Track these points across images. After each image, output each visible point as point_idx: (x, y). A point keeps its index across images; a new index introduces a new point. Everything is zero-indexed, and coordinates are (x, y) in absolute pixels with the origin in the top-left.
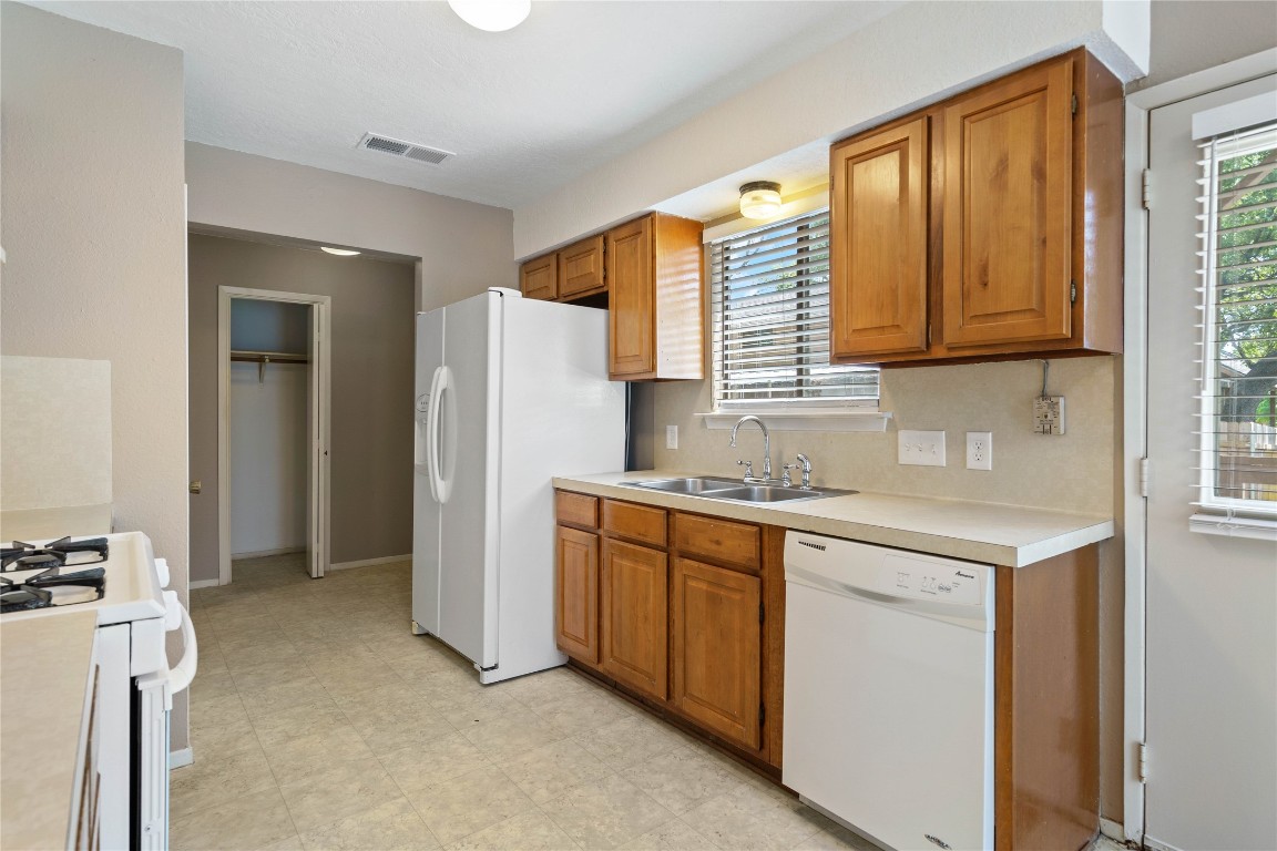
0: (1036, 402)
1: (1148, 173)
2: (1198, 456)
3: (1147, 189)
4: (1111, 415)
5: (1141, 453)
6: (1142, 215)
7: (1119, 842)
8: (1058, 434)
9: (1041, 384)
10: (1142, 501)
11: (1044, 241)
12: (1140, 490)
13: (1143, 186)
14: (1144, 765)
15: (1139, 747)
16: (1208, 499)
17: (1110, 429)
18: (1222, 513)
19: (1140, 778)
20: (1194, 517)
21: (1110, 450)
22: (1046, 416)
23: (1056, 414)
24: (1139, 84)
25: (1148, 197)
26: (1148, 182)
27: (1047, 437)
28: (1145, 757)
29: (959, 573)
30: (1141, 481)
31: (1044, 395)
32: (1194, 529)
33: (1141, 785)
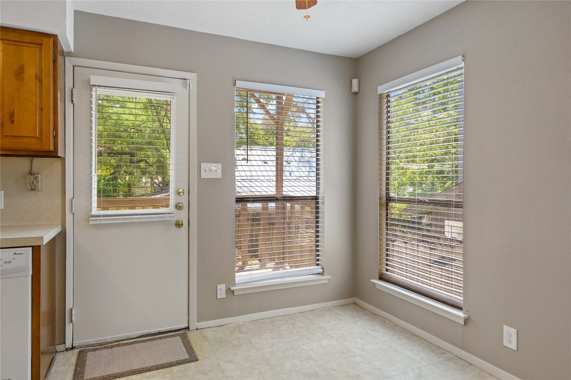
0: (28, 176)
1: (74, 90)
2: (91, 197)
3: (74, 96)
4: (60, 182)
5: (72, 197)
6: (72, 105)
7: (63, 351)
8: (38, 190)
9: (30, 169)
10: (72, 215)
11: (42, 109)
12: (72, 211)
13: (72, 94)
14: (73, 316)
15: (71, 309)
16: (95, 211)
17: (60, 187)
18: (99, 216)
19: (72, 321)
20: (90, 219)
21: (60, 196)
22: (33, 183)
23: (38, 182)
24: (70, 54)
25: (74, 99)
26: (74, 93)
27: (33, 192)
28: (73, 313)
29: (15, 254)
30: (72, 208)
31: (31, 173)
32: (91, 223)
33: (72, 324)
